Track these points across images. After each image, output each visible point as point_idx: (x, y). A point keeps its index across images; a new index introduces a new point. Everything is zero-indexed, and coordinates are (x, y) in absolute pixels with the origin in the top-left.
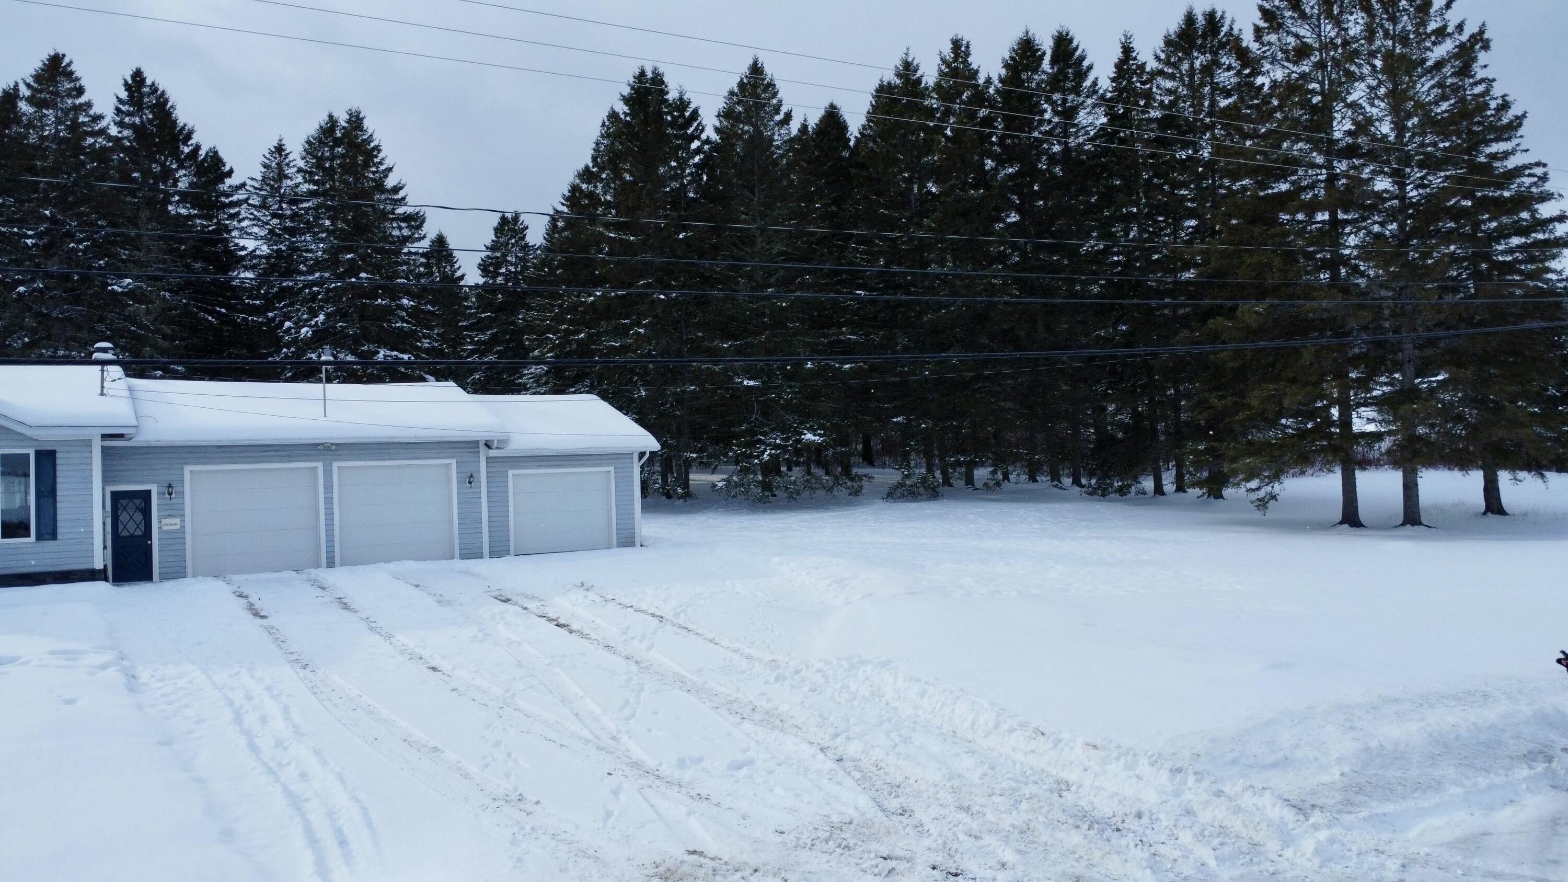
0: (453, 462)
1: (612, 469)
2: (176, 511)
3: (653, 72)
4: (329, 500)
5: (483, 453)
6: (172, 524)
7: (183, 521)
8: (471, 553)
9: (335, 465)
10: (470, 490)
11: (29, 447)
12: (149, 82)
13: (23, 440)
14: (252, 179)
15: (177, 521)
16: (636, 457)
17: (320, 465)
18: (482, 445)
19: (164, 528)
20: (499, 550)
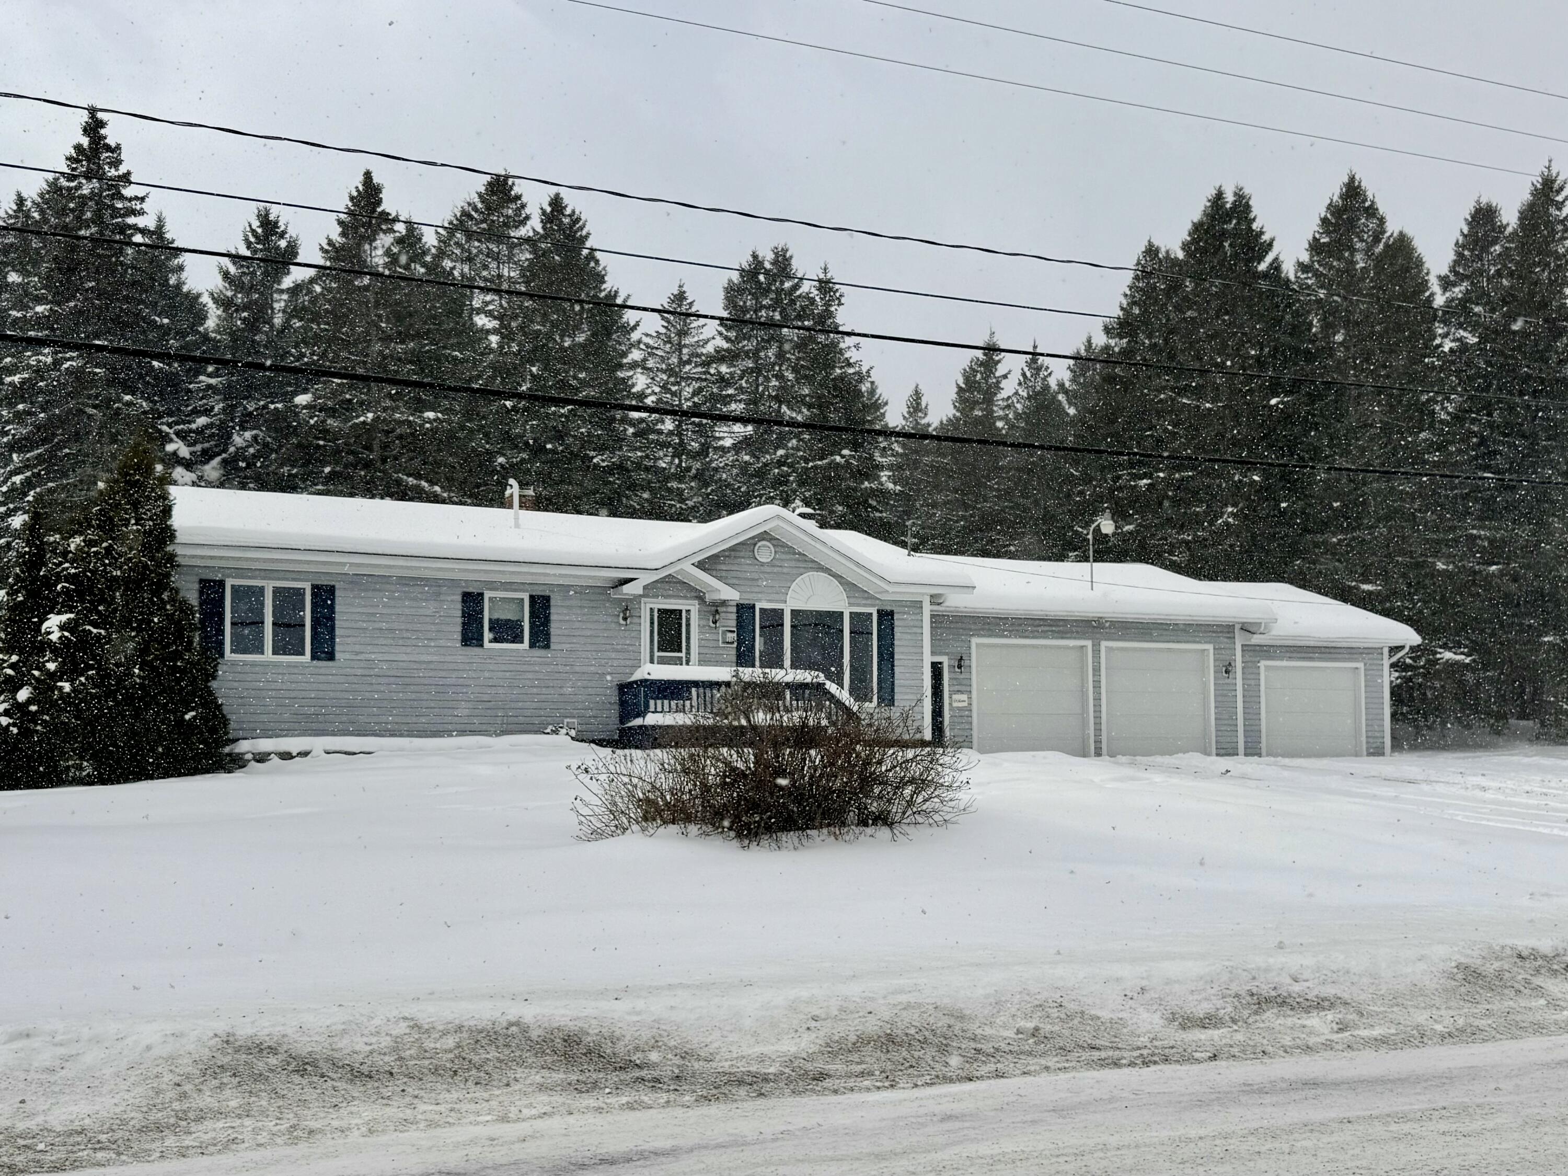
0: (1210, 647)
1: (1361, 665)
2: (964, 687)
3: (1236, 194)
4: (1097, 685)
5: (1240, 640)
6: (960, 700)
7: (970, 698)
8: (1228, 750)
9: (1104, 644)
10: (1227, 681)
11: (873, 606)
12: (568, 211)
13: (867, 598)
14: (647, 335)
15: (964, 697)
16: (1386, 651)
17: (1089, 643)
18: (1237, 627)
19: (955, 705)
20: (1253, 750)
